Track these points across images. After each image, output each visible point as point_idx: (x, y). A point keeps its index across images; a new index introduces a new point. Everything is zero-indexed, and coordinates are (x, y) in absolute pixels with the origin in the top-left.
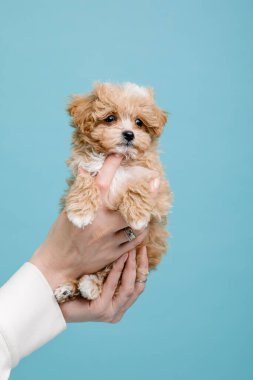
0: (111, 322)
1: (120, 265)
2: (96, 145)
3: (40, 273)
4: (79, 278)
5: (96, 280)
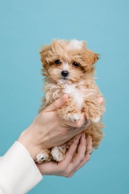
0: (66, 177)
1: (76, 141)
4: (50, 149)
5: (62, 150)
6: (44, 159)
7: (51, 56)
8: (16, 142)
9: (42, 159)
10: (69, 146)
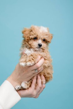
2: (29, 46)
3: (10, 83)
6: (20, 88)
7: (33, 35)
8: (6, 81)
9: (18, 88)
10: (32, 80)
